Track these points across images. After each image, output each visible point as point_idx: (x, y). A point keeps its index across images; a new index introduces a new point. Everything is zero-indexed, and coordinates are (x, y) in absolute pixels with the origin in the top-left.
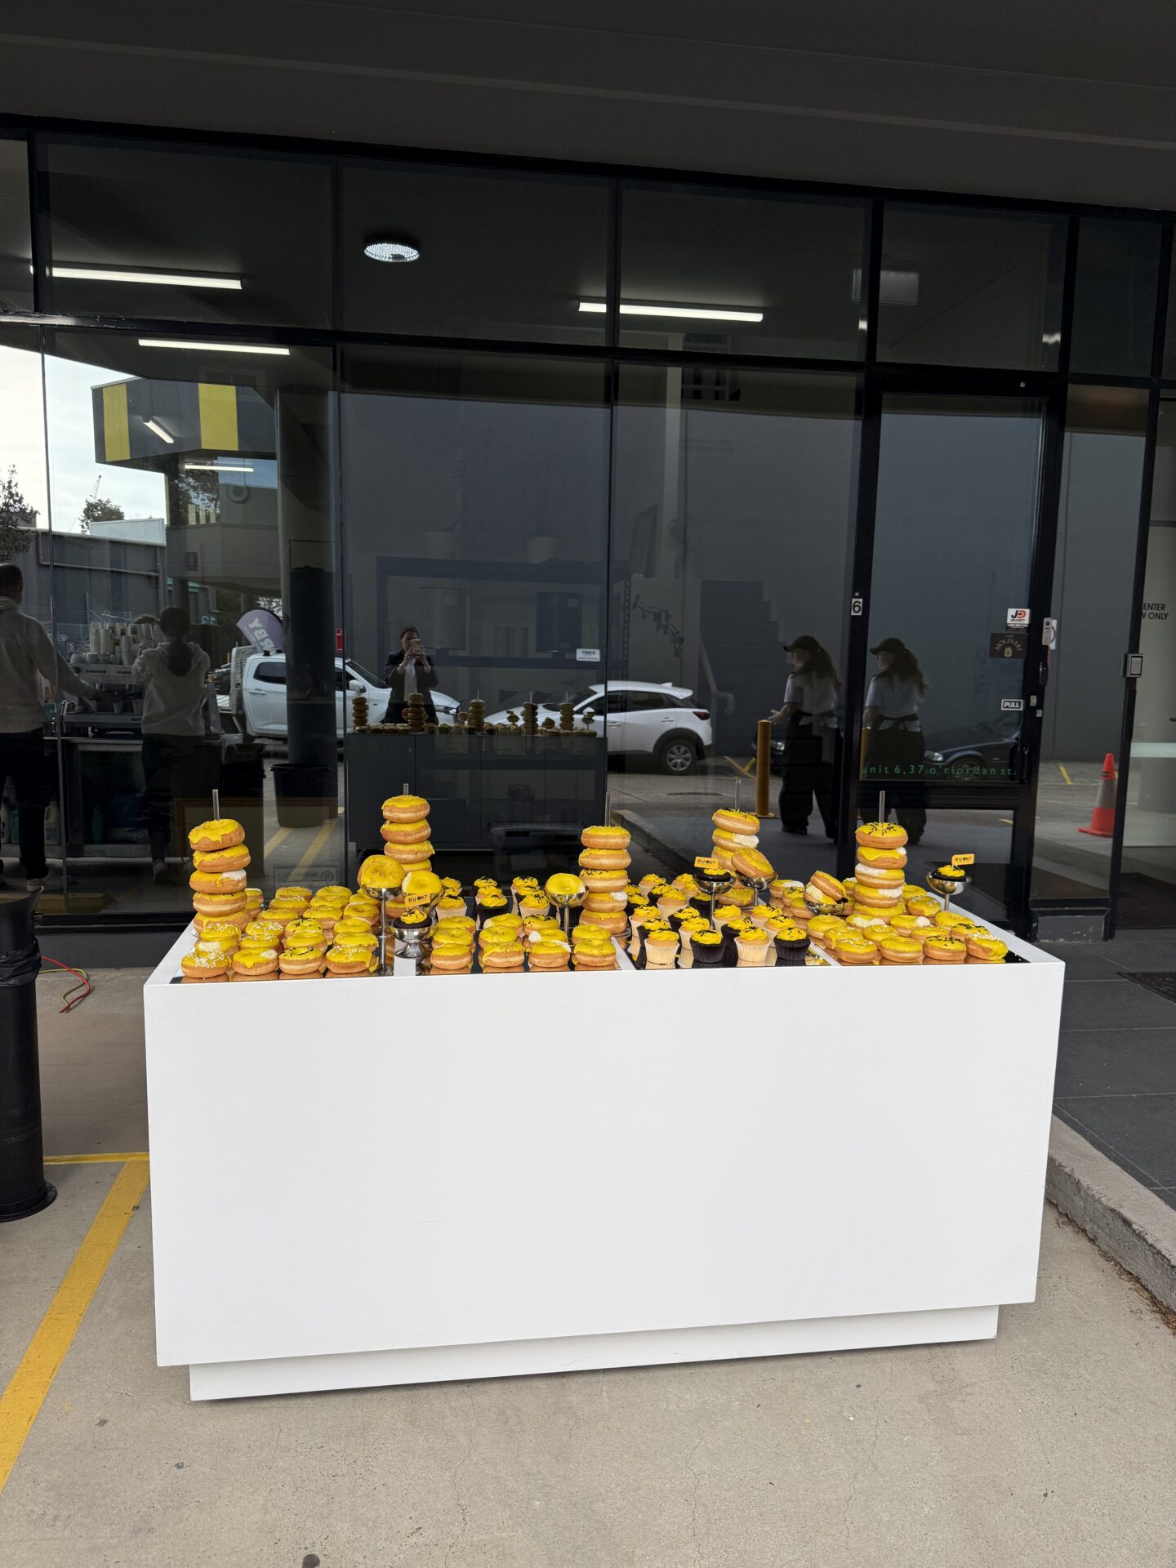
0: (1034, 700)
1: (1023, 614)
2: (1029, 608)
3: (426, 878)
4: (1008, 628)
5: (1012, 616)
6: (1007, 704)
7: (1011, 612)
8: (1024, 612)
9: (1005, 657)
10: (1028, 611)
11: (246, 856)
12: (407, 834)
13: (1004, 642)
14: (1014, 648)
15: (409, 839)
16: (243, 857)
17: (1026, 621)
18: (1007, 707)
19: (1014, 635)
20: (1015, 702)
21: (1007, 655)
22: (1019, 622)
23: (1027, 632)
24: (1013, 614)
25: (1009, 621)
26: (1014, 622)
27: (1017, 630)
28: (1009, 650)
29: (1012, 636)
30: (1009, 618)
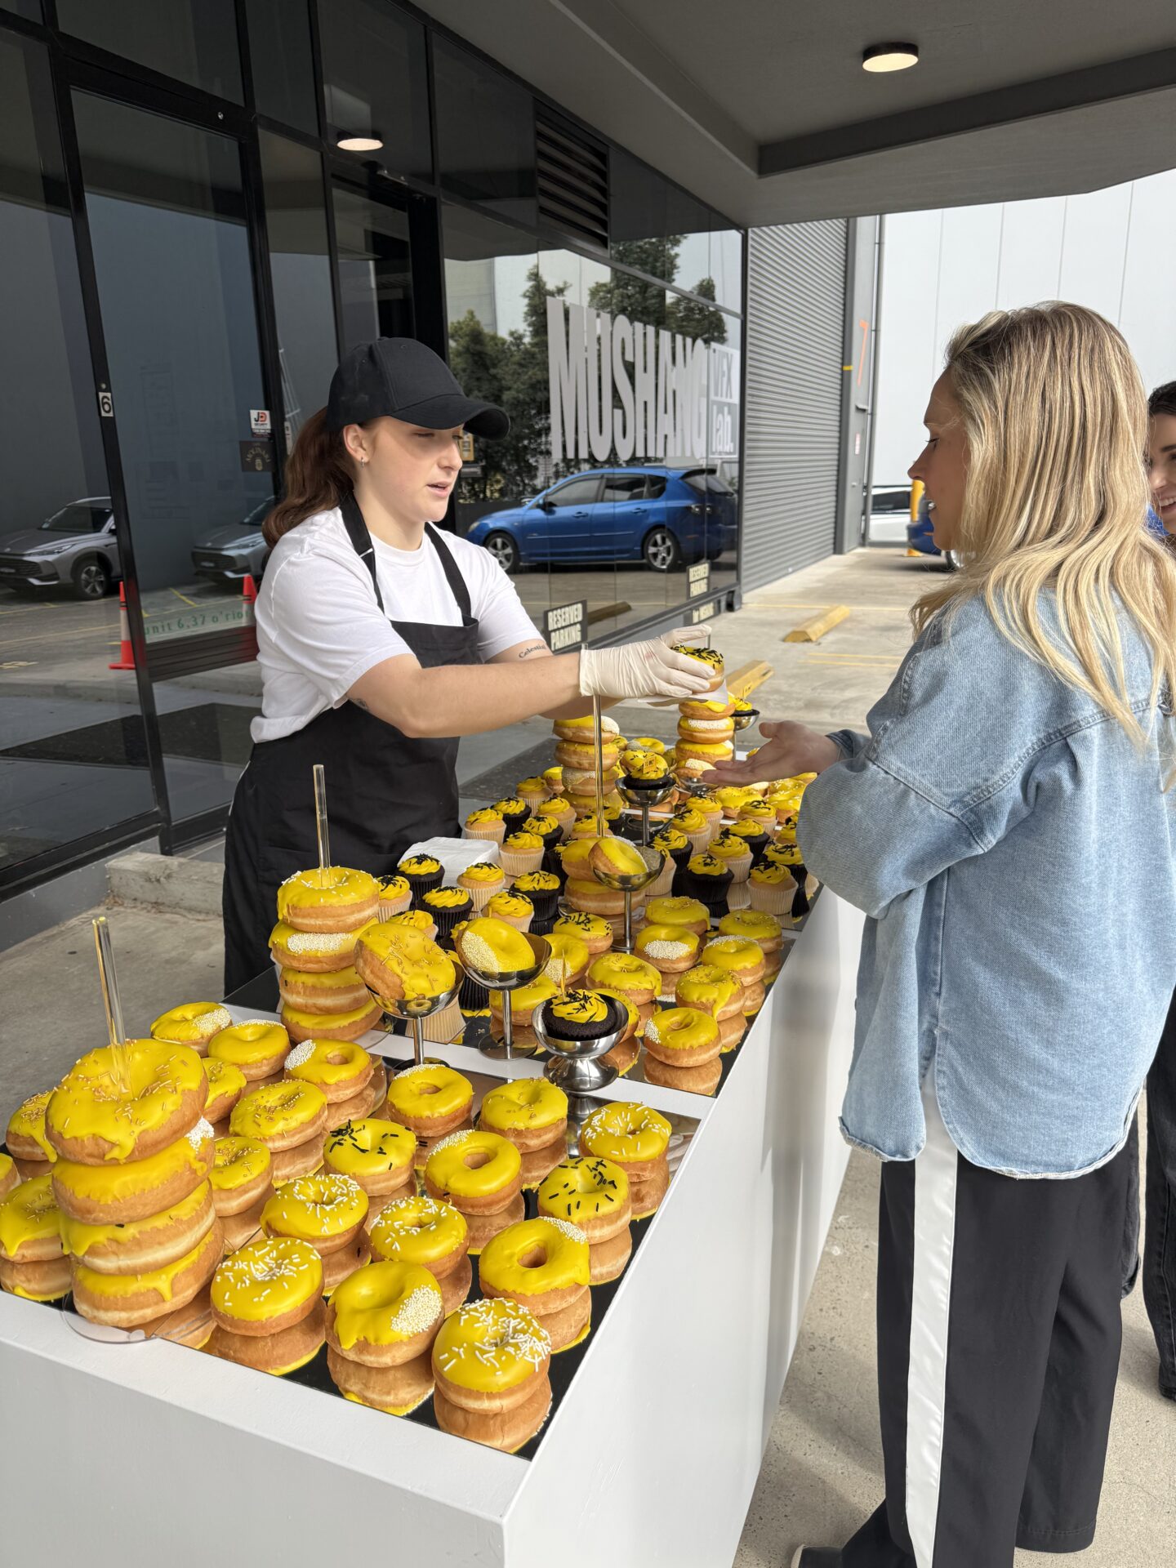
1: (264, 416)
2: (267, 409)
4: (253, 434)
5: (256, 421)
7: (254, 414)
8: (264, 414)
9: (256, 470)
10: (267, 413)
13: (253, 451)
14: (263, 460)
17: (268, 425)
19: (261, 442)
21: (259, 468)
22: (262, 427)
23: (270, 439)
24: (256, 417)
25: (253, 426)
26: (259, 427)
27: (262, 436)
28: (258, 461)
29: (258, 444)
30: (253, 422)
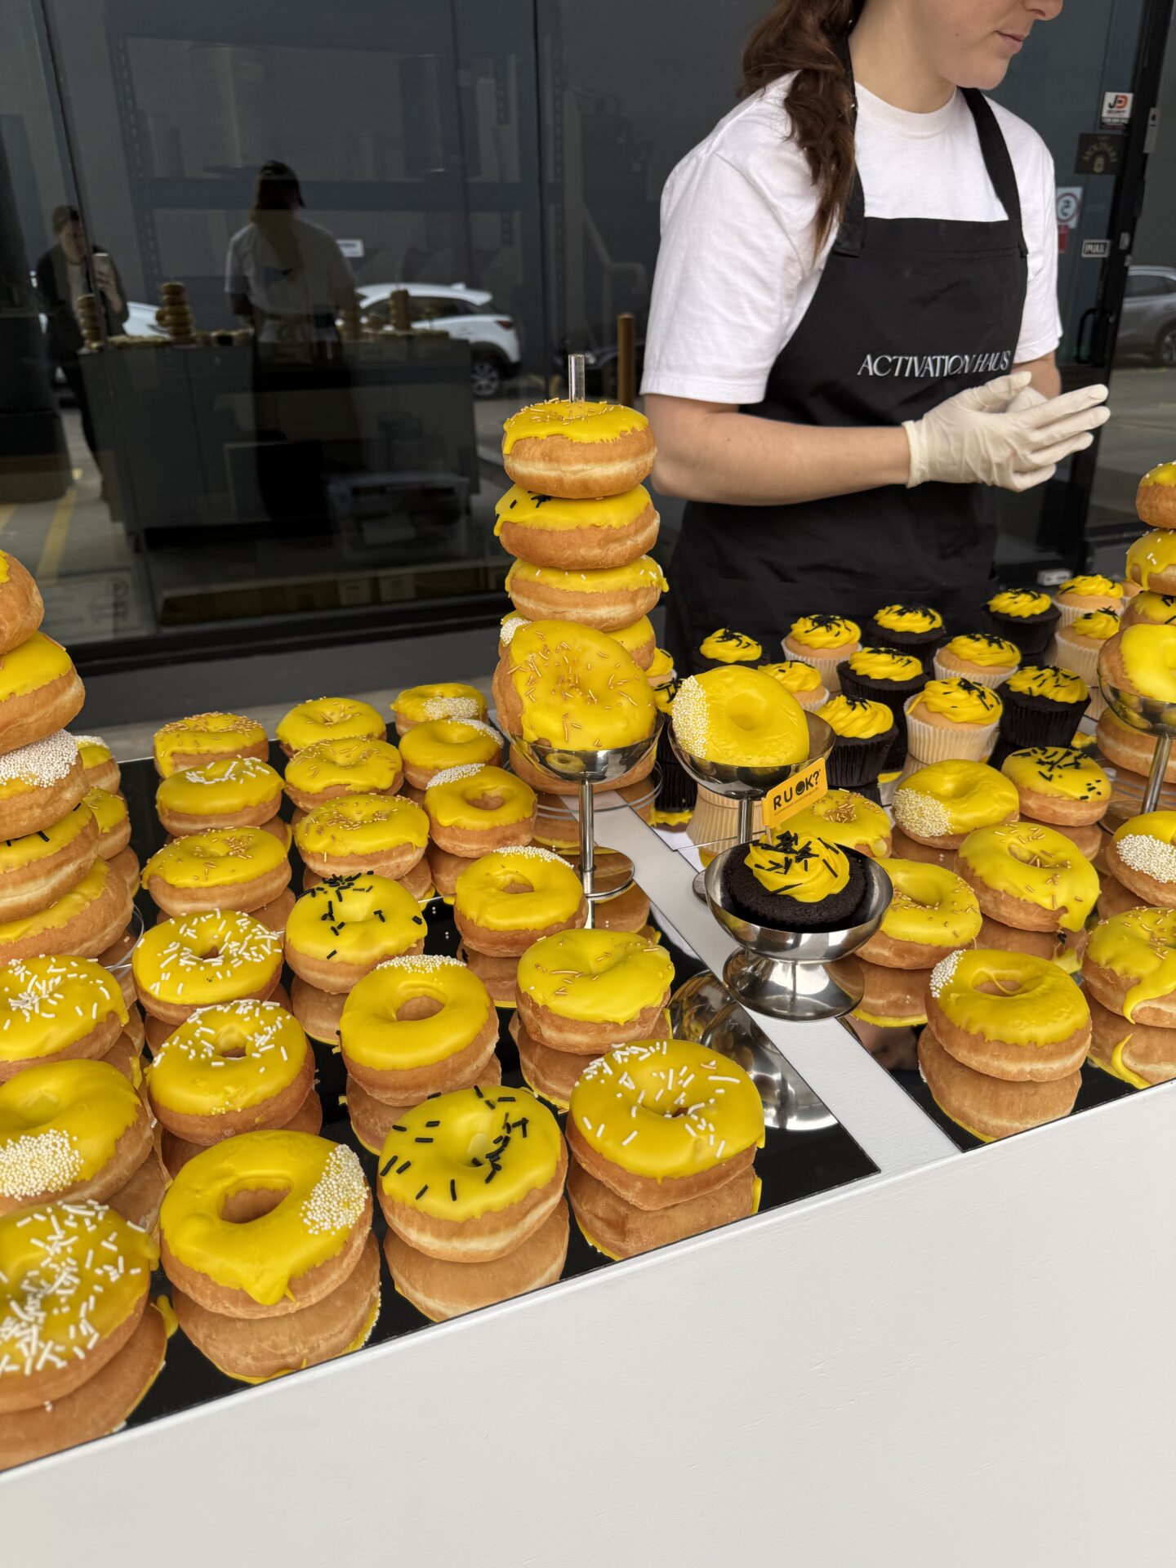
0: (1125, 239)
1: (1124, 101)
2: (1131, 91)
3: (753, 693)
4: (1102, 125)
5: (1111, 106)
6: (1090, 247)
7: (1110, 97)
8: (1125, 98)
9: (1094, 173)
10: (1130, 96)
11: (66, 680)
12: (611, 537)
13: (1095, 148)
14: (1107, 159)
15: (615, 550)
16: (55, 688)
17: (1126, 113)
18: (1090, 252)
19: (1111, 136)
20: (1100, 244)
21: (1098, 169)
22: (1117, 115)
23: (1125, 131)
24: (1112, 101)
25: (1105, 114)
26: (1112, 115)
27: (1114, 127)
28: (1100, 161)
29: (1106, 138)
30: (1106, 108)
